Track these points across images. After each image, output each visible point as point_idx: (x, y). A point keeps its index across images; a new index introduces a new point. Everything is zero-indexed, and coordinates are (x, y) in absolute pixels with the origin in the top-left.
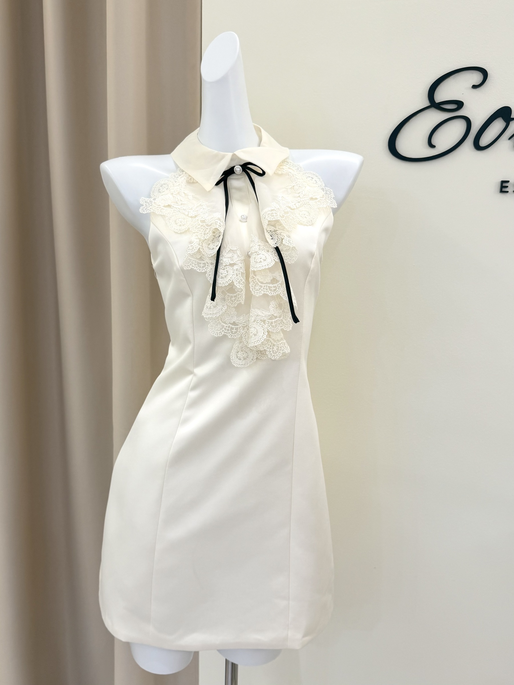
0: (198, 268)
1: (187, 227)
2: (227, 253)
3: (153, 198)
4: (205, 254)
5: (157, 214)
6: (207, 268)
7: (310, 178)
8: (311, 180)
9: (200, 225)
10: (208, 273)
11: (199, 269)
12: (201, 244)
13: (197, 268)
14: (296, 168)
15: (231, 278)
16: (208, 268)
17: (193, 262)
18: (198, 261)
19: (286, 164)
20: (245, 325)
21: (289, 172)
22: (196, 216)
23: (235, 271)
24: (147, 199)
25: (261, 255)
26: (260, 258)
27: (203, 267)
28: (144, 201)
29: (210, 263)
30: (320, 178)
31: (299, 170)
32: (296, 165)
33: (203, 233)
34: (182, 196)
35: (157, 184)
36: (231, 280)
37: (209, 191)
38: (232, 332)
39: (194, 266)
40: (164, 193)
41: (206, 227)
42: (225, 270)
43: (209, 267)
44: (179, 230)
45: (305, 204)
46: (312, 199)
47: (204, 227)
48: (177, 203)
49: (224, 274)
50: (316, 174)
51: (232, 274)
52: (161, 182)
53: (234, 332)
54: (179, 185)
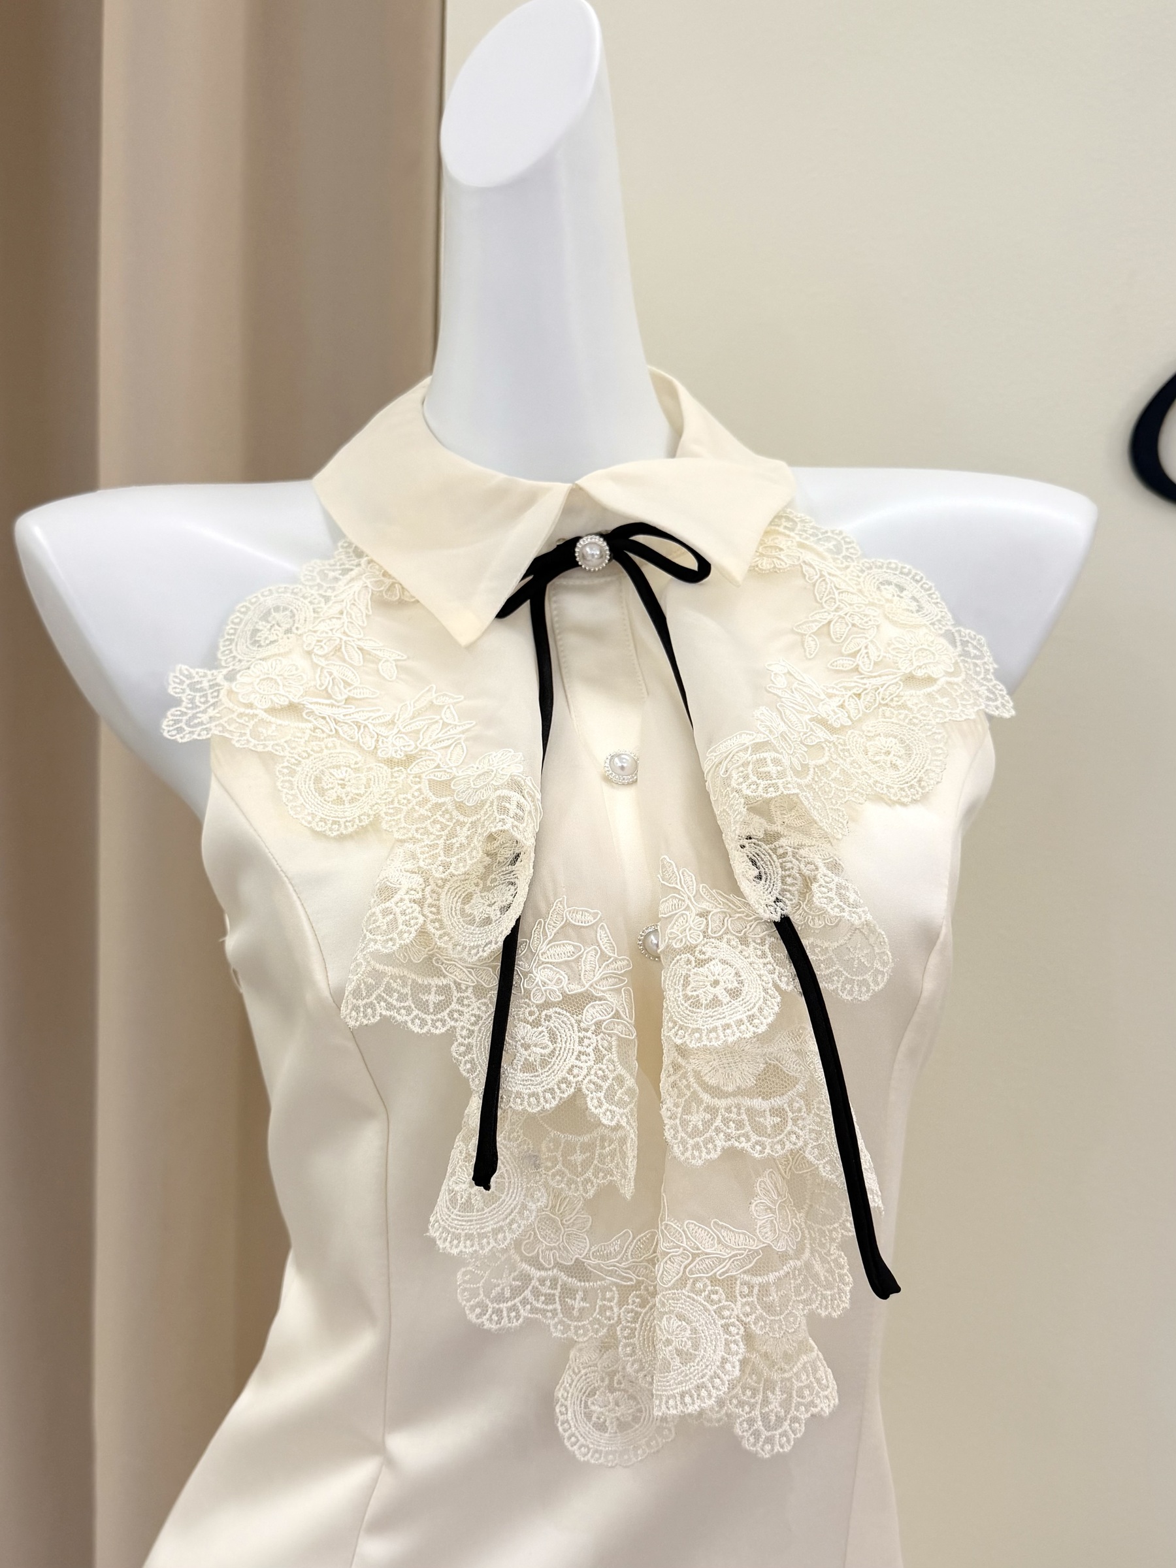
0: (416, 1012)
1: (371, 812)
2: (550, 942)
3: (225, 671)
4: (450, 946)
5: (237, 745)
6: (456, 1015)
7: (892, 588)
8: (896, 598)
9: (429, 805)
10: (460, 1040)
11: (417, 1021)
12: (429, 901)
13: (409, 1010)
14: (831, 545)
15: (570, 1071)
16: (461, 1013)
17: (394, 985)
18: (413, 976)
19: (786, 527)
20: (631, 1280)
21: (804, 562)
22: (409, 759)
23: (589, 1034)
24: (201, 671)
25: (715, 968)
26: (712, 979)
27: (440, 1007)
28: (188, 682)
29: (470, 990)
30: (930, 589)
31: (844, 553)
32: (829, 534)
33: (441, 846)
34: (351, 665)
35: (248, 609)
36: (569, 1084)
37: (470, 647)
38: (567, 1310)
39: (398, 1004)
40: (273, 649)
41: (455, 813)
42: (540, 1029)
43: (465, 1009)
44: (334, 823)
45: (886, 705)
46: (910, 679)
47: (447, 816)
48: (329, 697)
49: (538, 1050)
50: (914, 571)
51: (578, 1048)
52: (262, 599)
53: (575, 1313)
54: (341, 613)
